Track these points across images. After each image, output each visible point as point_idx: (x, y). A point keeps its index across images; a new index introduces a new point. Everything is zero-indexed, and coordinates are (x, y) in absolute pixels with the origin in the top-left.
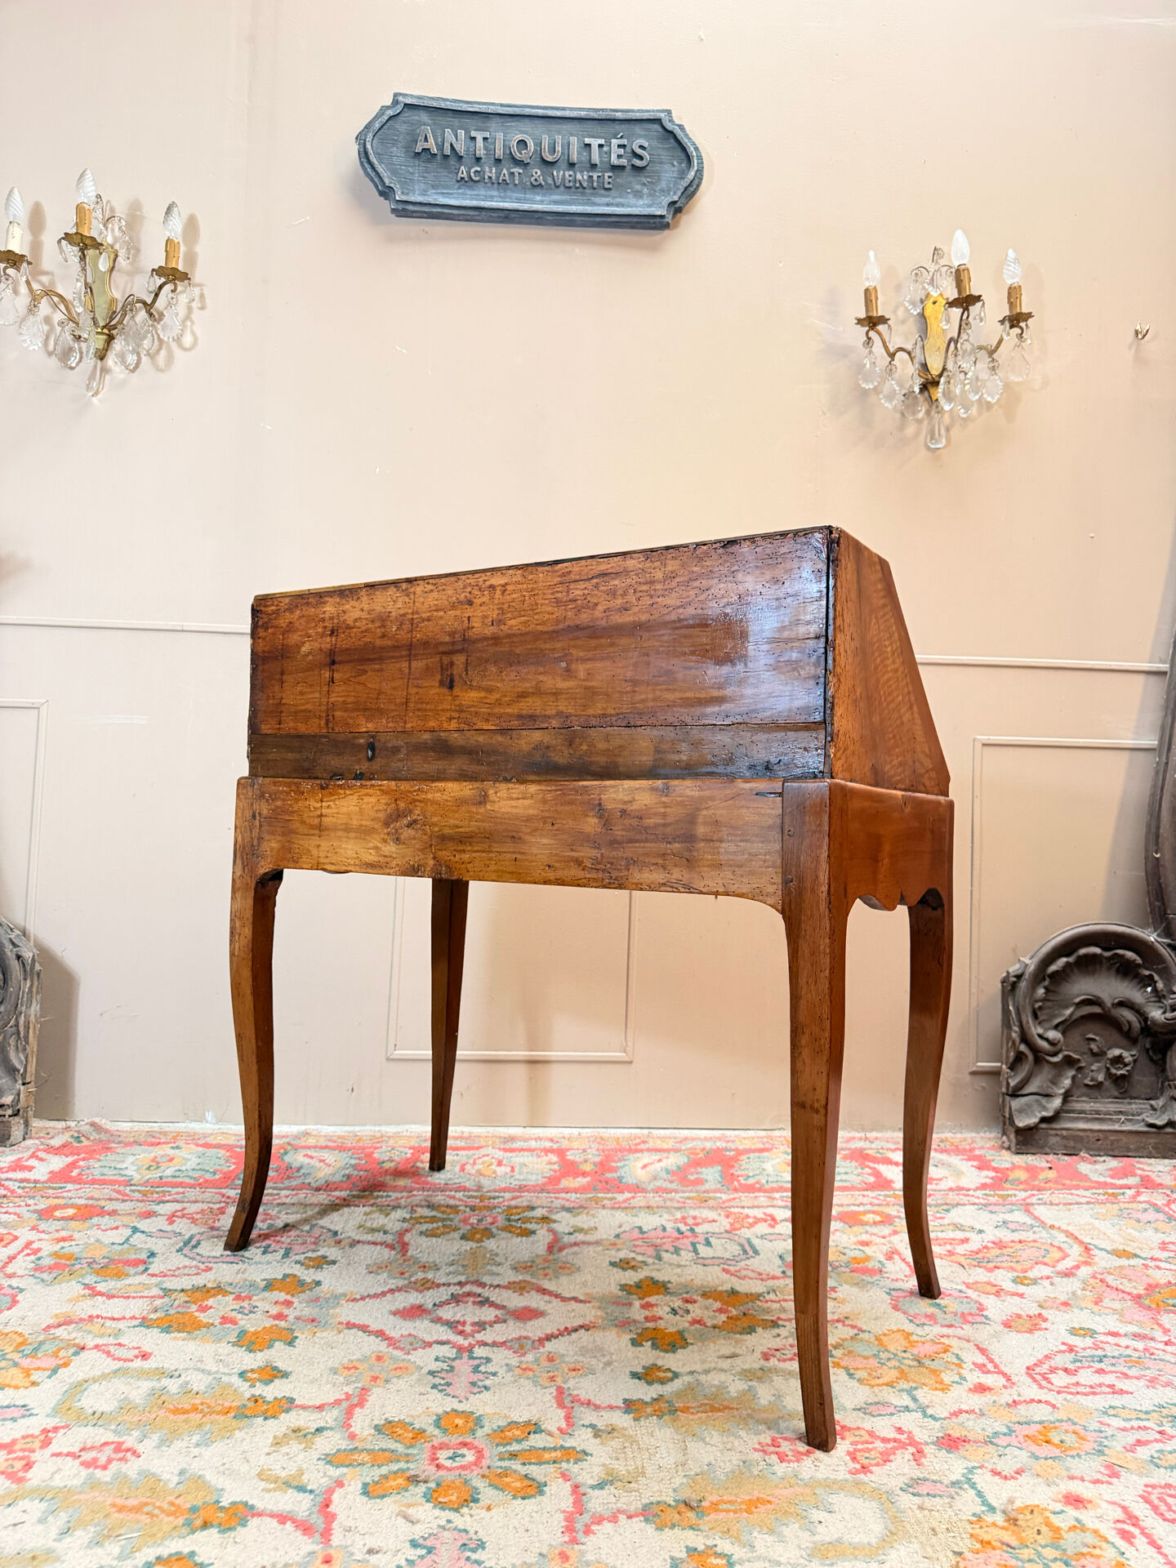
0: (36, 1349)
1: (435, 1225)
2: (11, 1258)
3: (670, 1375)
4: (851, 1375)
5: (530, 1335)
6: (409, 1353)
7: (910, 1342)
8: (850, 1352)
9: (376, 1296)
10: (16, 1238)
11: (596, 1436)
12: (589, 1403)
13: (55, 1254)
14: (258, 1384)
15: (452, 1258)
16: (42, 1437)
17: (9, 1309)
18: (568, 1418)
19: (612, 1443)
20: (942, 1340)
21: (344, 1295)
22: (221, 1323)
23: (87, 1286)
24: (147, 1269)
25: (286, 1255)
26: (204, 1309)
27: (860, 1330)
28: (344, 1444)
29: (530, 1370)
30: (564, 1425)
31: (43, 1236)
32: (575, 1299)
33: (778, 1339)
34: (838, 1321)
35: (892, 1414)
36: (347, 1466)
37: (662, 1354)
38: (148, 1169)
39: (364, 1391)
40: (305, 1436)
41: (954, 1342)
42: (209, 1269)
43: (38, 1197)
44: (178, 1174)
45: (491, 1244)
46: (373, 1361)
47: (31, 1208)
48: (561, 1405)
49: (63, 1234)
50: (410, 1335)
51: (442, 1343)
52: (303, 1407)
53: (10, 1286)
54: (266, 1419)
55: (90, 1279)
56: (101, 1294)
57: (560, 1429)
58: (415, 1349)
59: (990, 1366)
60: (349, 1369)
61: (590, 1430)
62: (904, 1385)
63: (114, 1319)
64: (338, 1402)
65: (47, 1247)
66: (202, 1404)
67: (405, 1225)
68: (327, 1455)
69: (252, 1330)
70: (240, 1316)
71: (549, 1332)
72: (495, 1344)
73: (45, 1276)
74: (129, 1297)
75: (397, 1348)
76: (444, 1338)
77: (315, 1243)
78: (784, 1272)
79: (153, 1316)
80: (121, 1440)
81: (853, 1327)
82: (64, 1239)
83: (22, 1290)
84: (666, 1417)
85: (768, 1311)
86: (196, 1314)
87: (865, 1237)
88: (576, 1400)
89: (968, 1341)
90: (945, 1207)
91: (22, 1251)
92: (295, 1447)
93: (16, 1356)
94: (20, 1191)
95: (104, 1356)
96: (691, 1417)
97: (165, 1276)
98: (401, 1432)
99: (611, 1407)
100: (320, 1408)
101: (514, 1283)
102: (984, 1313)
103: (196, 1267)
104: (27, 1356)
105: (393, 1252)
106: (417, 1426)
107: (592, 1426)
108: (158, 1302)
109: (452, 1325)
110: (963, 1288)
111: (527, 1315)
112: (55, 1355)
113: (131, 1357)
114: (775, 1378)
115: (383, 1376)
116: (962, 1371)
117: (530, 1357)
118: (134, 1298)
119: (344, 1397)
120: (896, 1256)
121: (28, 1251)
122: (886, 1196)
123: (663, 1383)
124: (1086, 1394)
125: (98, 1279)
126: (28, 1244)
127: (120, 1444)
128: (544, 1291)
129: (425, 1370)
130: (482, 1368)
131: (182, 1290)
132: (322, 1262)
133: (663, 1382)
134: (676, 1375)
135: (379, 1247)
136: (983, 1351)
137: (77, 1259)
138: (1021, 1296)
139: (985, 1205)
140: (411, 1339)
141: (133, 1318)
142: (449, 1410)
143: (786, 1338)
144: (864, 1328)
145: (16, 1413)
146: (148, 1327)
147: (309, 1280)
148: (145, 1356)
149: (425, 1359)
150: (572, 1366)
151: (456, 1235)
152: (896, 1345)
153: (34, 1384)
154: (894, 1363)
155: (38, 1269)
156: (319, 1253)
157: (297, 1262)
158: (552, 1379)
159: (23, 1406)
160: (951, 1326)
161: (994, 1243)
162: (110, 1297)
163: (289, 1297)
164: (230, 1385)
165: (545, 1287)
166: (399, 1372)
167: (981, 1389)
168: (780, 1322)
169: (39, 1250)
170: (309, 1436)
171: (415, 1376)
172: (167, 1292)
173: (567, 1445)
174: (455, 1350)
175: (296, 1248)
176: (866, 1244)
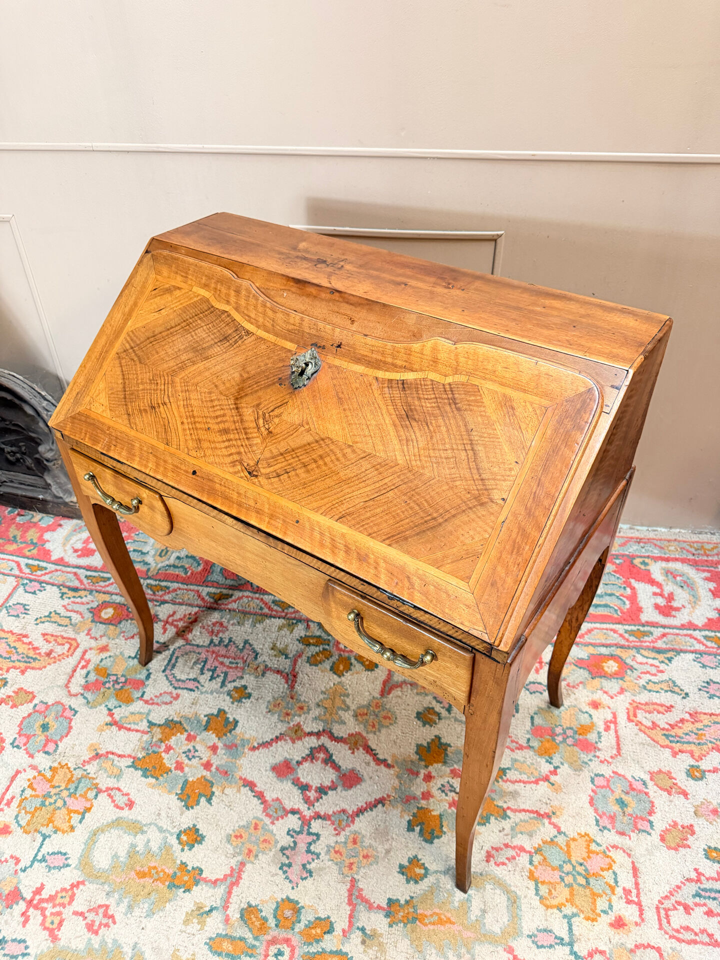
0: (77, 788)
1: (317, 649)
2: (74, 671)
3: (423, 871)
4: (537, 890)
5: (347, 807)
6: (273, 823)
7: (590, 852)
8: (545, 859)
9: (266, 744)
10: (78, 646)
11: (363, 942)
12: (367, 901)
13: (97, 670)
14: (186, 848)
15: (322, 697)
16: (70, 893)
17: (66, 736)
18: (351, 916)
19: (371, 951)
20: (612, 853)
21: (248, 740)
22: (176, 768)
23: (111, 713)
24: (144, 692)
25: (223, 684)
26: (168, 749)
27: (559, 832)
28: (221, 929)
29: (341, 854)
30: (346, 928)
31: (93, 643)
32: (384, 762)
33: (501, 834)
34: (548, 816)
35: (551, 946)
36: (219, 955)
37: (423, 843)
38: (160, 555)
39: (243, 864)
40: (202, 914)
41: (618, 856)
42: (178, 696)
43: (94, 592)
44: (177, 563)
45: (348, 678)
46: (252, 830)
47: (89, 606)
48: (350, 903)
49: (104, 641)
50: (278, 799)
51: (294, 812)
52: (205, 880)
53: (70, 706)
54: (184, 892)
55: (112, 703)
56: (115, 723)
57: (344, 931)
58: (278, 819)
59: (634, 892)
60: (236, 837)
61: (360, 933)
62: (569, 910)
63: (119, 756)
64: (226, 876)
65: (94, 658)
66: (155, 868)
67: (301, 646)
68: (210, 939)
69: (191, 779)
70: (186, 761)
71: (360, 805)
72: (325, 817)
73: (89, 695)
74: (129, 730)
75: (268, 815)
76: (296, 807)
77: (243, 669)
78: (529, 740)
79: (140, 756)
80: (107, 903)
81: (555, 826)
82: (104, 649)
83: (76, 712)
84: (409, 926)
85: (503, 794)
86: (163, 754)
87: (599, 696)
88: (360, 897)
89: (629, 855)
90: (669, 655)
91: (79, 663)
92: (194, 927)
93: (65, 794)
94: (85, 581)
95: (110, 800)
96: (424, 928)
97: (153, 704)
98: (254, 919)
99: (379, 907)
100: (215, 883)
101: (352, 734)
102: (651, 818)
103: (171, 693)
104: (70, 796)
105: (286, 686)
106: (263, 914)
107: (363, 930)
108: (146, 737)
109: (304, 788)
110: (647, 777)
111: (350, 779)
112: (84, 796)
113: (123, 805)
114: (488, 887)
115: (255, 849)
116: (614, 898)
117: (341, 839)
118: (133, 730)
119: (229, 872)
120: (612, 726)
121: (83, 663)
122: (631, 633)
123: (416, 882)
124: (689, 942)
125: (116, 703)
126: (85, 652)
127: (107, 907)
128: (369, 750)
129: (279, 846)
130: (312, 848)
131: (159, 725)
132: (241, 694)
133: (417, 880)
134: (425, 876)
135: (279, 676)
136: (635, 870)
137: (109, 675)
138: (685, 794)
139: (701, 653)
140: (276, 804)
141: (130, 756)
142: (284, 897)
143: (507, 835)
144: (562, 829)
145: (59, 860)
146: (136, 769)
147: (231, 720)
148: (131, 804)
149: (281, 830)
150: (365, 852)
151: (327, 665)
152: (578, 854)
153: (72, 828)
154: (569, 879)
155: (87, 687)
156: (243, 682)
157: (229, 694)
158: (351, 865)
159: (65, 854)
160: (622, 834)
161: (690, 714)
162: (121, 727)
163: (216, 740)
164: (172, 846)
165: (370, 743)
166: (265, 845)
167: (619, 924)
168: (509, 812)
169: (88, 662)
170: (205, 915)
171: (271, 854)
172: (151, 724)
173: (344, 950)
174: (300, 822)
175: (232, 674)
176: (595, 705)
